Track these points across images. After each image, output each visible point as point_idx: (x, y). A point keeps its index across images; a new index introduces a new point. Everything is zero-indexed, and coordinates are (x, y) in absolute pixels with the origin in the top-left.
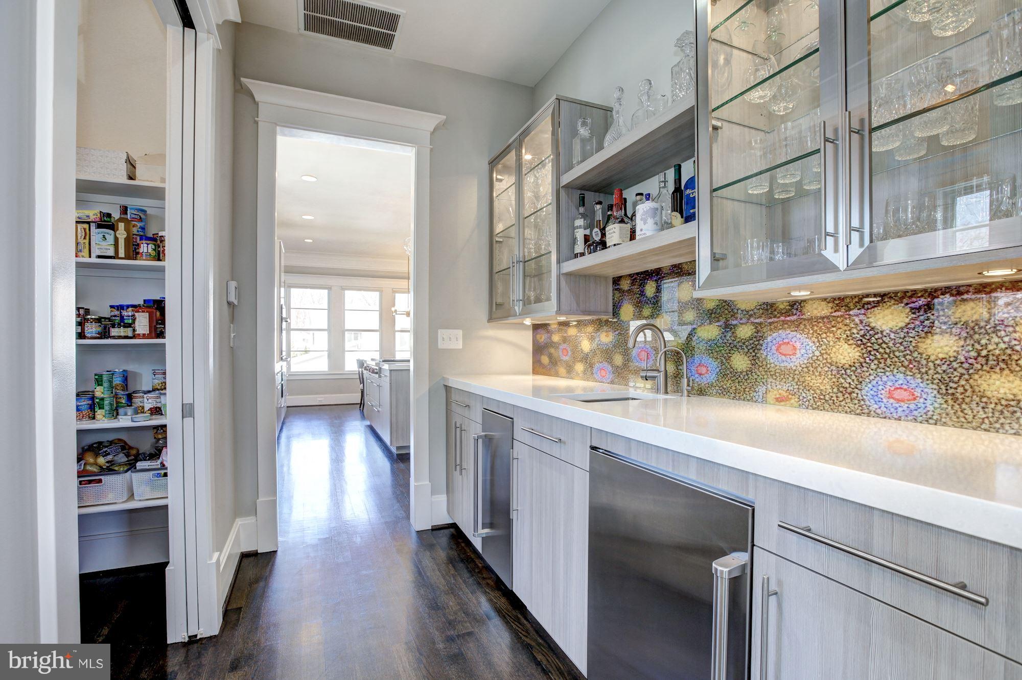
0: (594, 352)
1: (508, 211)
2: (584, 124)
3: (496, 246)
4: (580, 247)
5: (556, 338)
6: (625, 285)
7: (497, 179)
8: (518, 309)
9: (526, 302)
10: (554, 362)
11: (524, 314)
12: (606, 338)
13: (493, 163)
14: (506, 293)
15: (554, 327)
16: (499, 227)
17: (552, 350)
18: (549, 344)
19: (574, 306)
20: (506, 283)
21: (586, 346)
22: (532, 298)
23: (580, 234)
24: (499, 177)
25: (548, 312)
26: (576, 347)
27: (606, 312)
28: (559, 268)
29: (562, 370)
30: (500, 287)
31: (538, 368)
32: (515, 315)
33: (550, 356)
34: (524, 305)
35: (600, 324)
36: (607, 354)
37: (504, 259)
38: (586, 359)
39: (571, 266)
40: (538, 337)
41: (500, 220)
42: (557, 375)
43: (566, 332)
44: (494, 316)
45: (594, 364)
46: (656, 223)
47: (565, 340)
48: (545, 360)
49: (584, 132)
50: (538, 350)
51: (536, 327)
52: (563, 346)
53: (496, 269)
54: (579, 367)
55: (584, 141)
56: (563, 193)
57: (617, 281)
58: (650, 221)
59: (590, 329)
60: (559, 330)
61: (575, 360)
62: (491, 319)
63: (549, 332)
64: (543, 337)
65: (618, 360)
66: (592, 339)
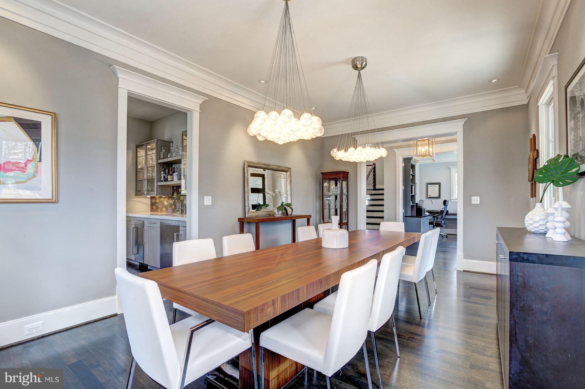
0: (168, 205)
1: (142, 162)
2: (164, 149)
3: (138, 173)
4: (162, 179)
5: (158, 201)
6: (175, 188)
7: (139, 152)
8: (145, 193)
9: (148, 191)
10: (157, 208)
11: (148, 194)
12: (171, 201)
13: (137, 147)
14: (141, 187)
15: (157, 198)
16: (139, 167)
17: (157, 205)
18: (156, 203)
19: (161, 193)
20: (142, 184)
21: (166, 203)
22: (150, 189)
23: (162, 176)
24: (139, 151)
25: (154, 194)
26: (163, 203)
27: (170, 195)
28: (157, 184)
29: (159, 210)
30: (139, 185)
31: (152, 210)
32: (144, 195)
33: (156, 206)
34: (147, 192)
35: (169, 198)
36: (171, 205)
37: (140, 178)
38: (166, 207)
39: (160, 184)
40: (152, 201)
41: (140, 164)
42: (158, 212)
43: (160, 200)
44: (137, 194)
45: (168, 208)
46: (178, 178)
47: (160, 202)
48: (154, 207)
49: (164, 151)
50: (152, 204)
51: (152, 198)
52: (160, 204)
53: (138, 179)
54: (164, 209)
55: (164, 152)
56: (158, 164)
57: (173, 187)
58: (176, 177)
59: (167, 199)
60: (158, 199)
61: (163, 207)
62: (136, 195)
63: (156, 199)
64: (154, 201)
65: (173, 207)
66: (167, 201)
